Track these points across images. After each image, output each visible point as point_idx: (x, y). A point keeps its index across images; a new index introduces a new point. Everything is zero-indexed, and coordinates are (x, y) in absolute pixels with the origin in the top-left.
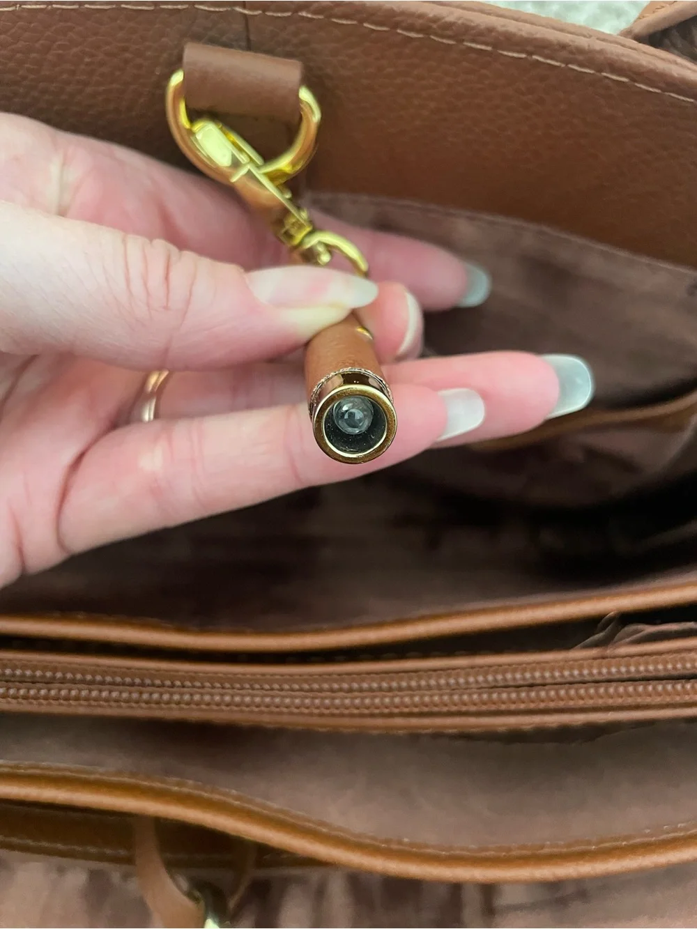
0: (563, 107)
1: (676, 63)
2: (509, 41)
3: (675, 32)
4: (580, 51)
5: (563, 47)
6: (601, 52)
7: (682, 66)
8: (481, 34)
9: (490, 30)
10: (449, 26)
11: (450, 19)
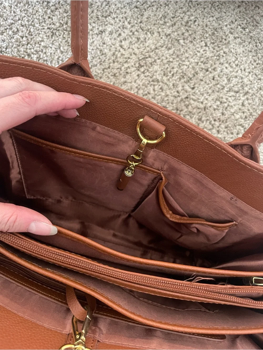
0: (213, 153)
1: (237, 153)
2: (207, 138)
3: (239, 146)
4: (219, 145)
5: (216, 143)
6: (223, 146)
7: (238, 154)
8: (201, 135)
9: (203, 135)
10: (196, 132)
11: (197, 131)
